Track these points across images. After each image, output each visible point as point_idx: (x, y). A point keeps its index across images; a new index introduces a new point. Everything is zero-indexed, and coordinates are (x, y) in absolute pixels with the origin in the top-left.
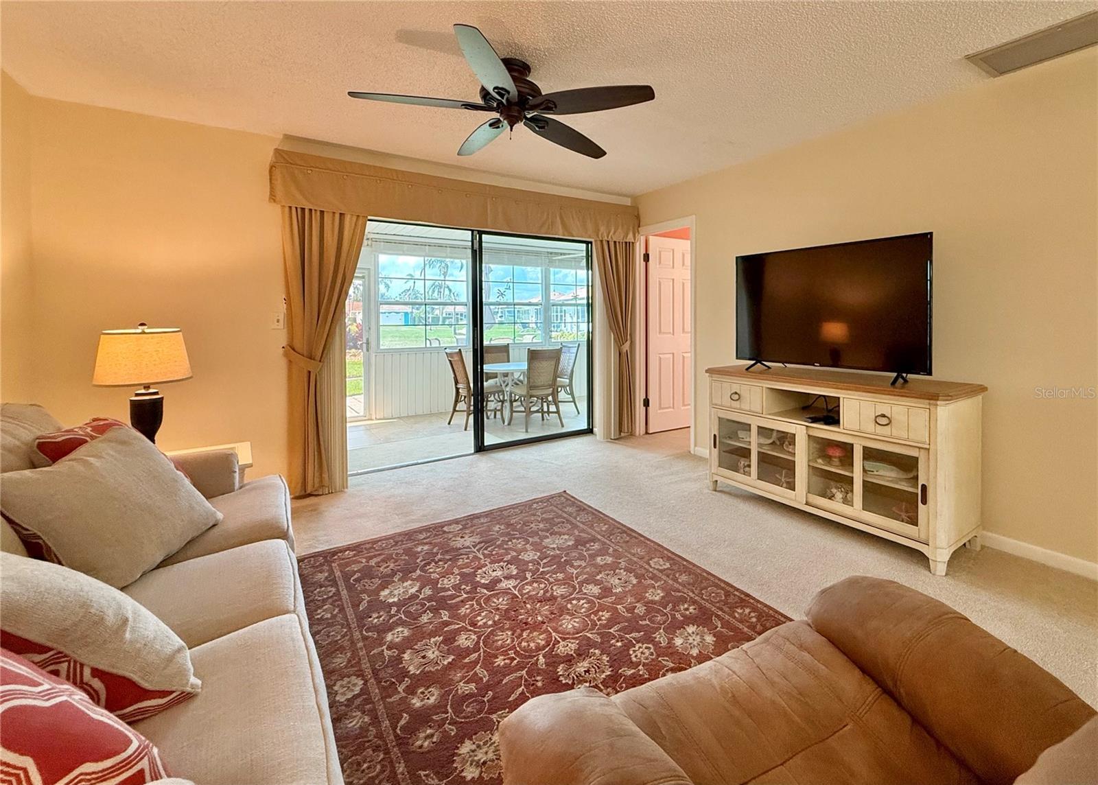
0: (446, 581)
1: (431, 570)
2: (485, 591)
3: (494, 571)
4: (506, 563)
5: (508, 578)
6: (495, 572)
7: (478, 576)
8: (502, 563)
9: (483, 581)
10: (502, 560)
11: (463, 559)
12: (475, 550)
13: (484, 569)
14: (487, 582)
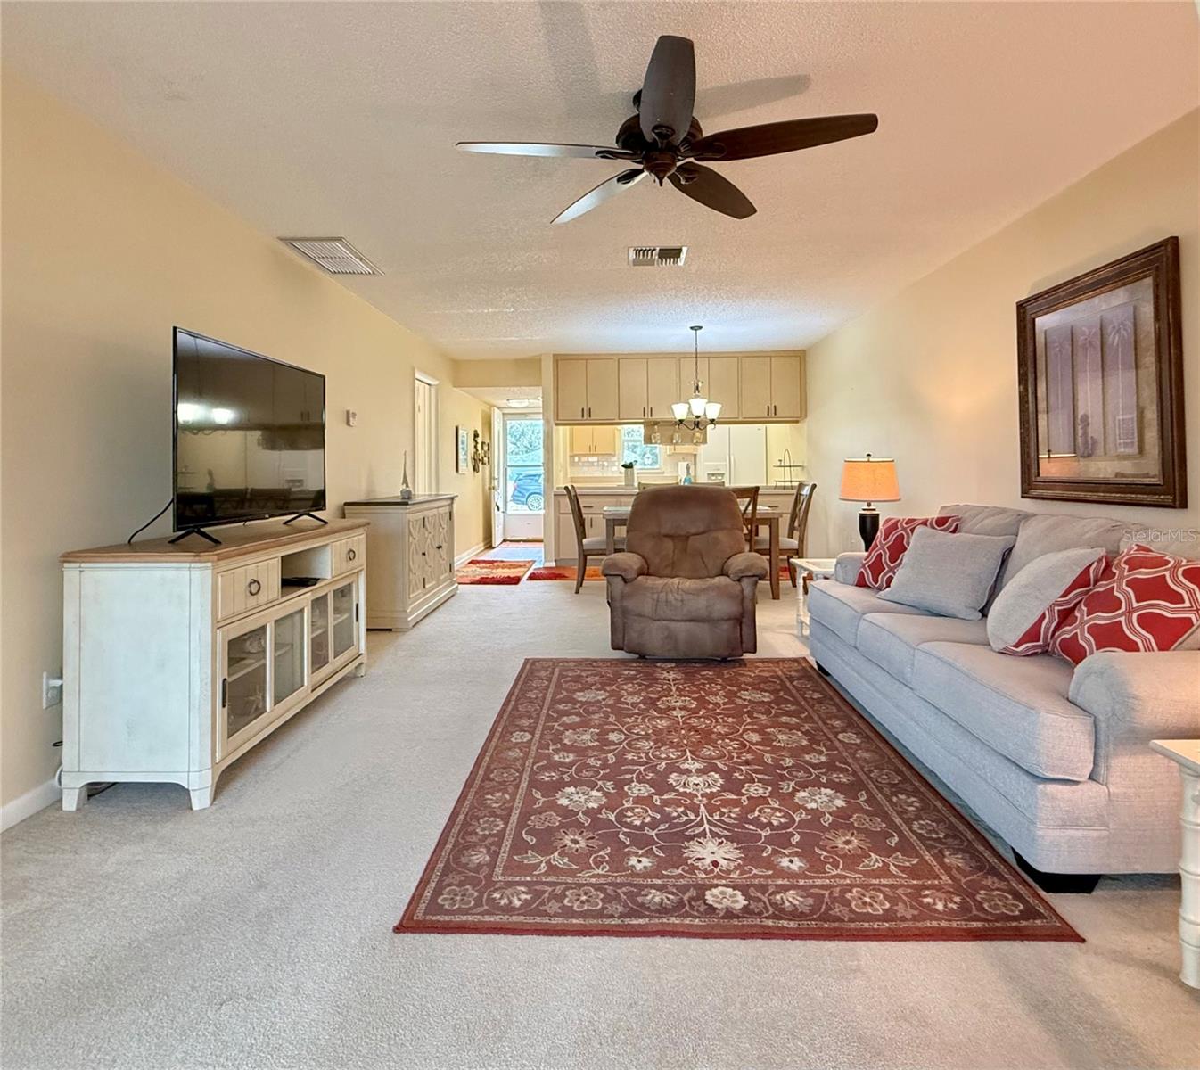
0: (761, 791)
1: (778, 814)
2: (719, 764)
3: (697, 785)
4: (677, 788)
5: (688, 772)
6: (696, 782)
7: (719, 785)
8: (682, 790)
9: (717, 776)
10: (680, 794)
11: (729, 817)
12: (706, 826)
13: (708, 791)
14: (713, 773)
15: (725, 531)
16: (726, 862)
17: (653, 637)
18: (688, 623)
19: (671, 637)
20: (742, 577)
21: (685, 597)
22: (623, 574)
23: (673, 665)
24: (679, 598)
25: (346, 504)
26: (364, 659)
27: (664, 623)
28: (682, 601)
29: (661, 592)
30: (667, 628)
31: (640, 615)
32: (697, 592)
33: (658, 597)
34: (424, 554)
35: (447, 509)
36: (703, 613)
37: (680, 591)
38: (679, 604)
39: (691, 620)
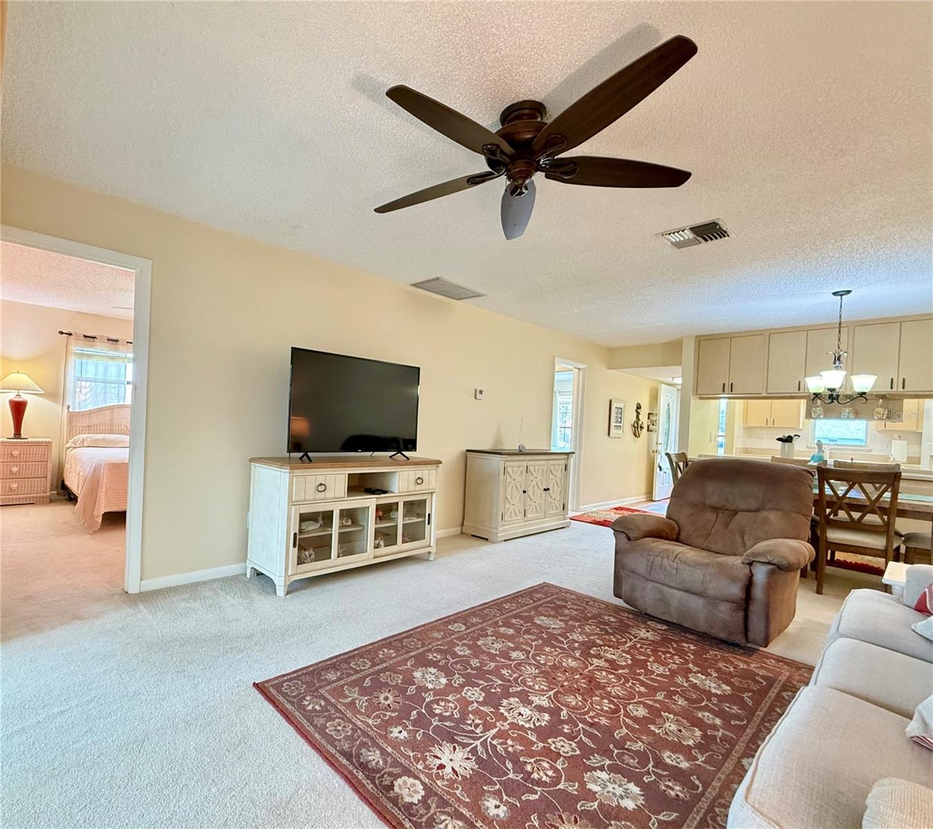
0: (566, 749)
1: (550, 772)
2: (564, 712)
3: (520, 714)
4: (501, 708)
6: (523, 713)
7: (538, 724)
8: (502, 711)
9: (547, 718)
10: (496, 712)
11: (505, 748)
12: (477, 742)
13: (522, 723)
14: (548, 715)
15: (780, 514)
16: (451, 770)
17: (648, 596)
18: (682, 593)
19: (663, 600)
20: (754, 561)
21: (680, 566)
22: (626, 532)
23: (665, 627)
24: (675, 565)
25: (468, 451)
26: (433, 550)
27: (658, 585)
28: (677, 569)
29: (657, 556)
30: (660, 591)
31: (634, 572)
32: (696, 565)
33: (653, 560)
34: (524, 492)
35: (563, 462)
36: (698, 587)
37: (677, 560)
38: (674, 571)
39: (686, 591)
